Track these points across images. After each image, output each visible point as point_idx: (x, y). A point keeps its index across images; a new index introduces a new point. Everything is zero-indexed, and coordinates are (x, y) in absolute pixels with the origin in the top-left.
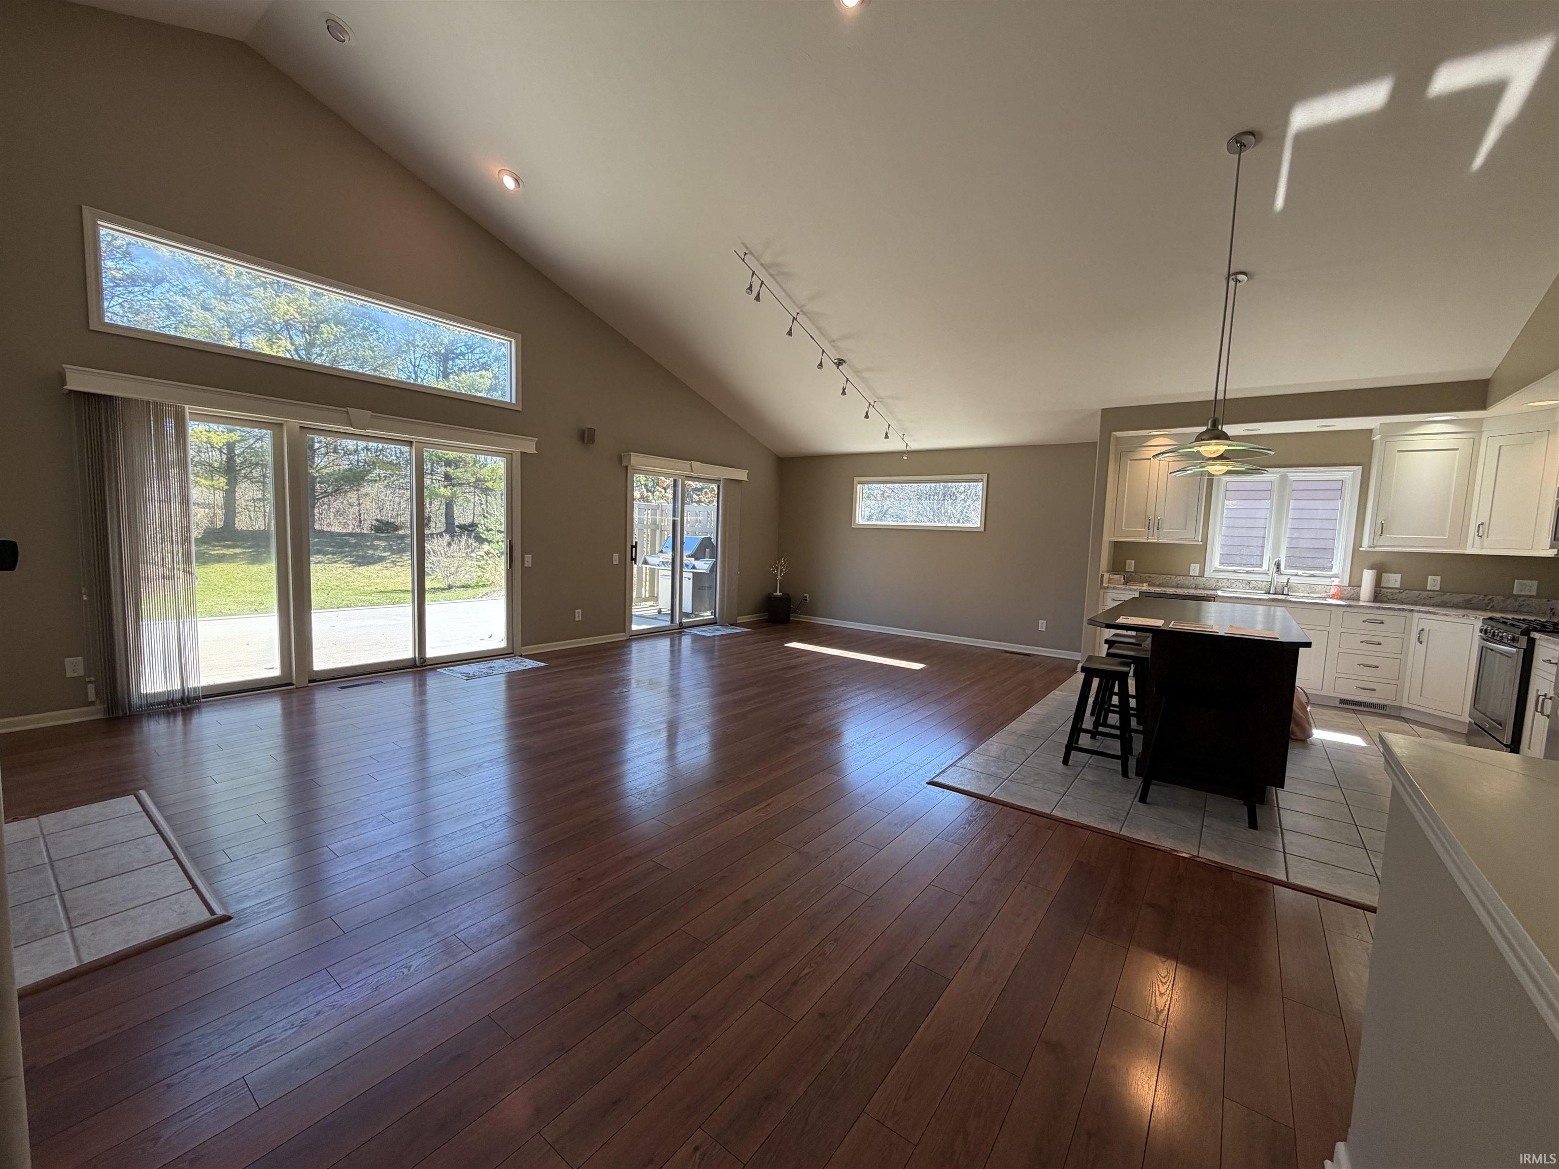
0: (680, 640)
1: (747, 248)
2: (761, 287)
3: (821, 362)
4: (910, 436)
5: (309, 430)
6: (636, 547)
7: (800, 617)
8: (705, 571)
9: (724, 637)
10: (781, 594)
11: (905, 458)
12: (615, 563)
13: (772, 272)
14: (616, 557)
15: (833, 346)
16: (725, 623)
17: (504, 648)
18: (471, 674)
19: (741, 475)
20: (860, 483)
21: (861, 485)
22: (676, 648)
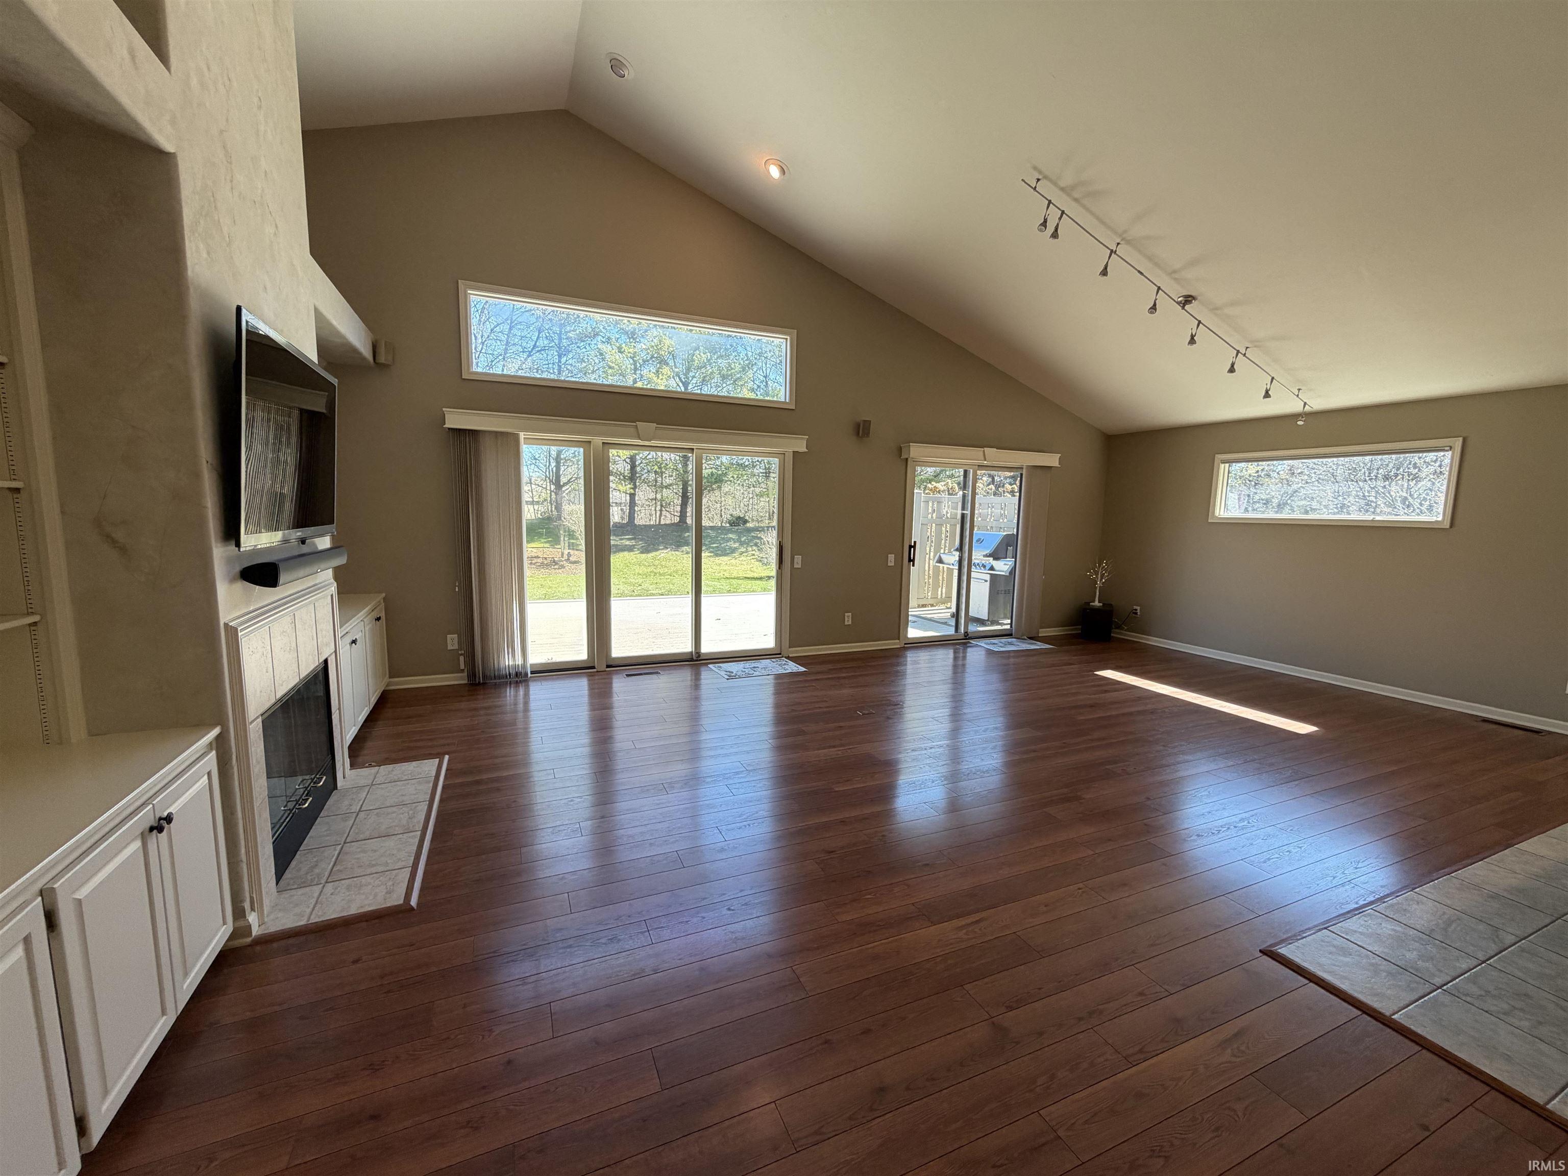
0: (965, 652)
1: (1040, 172)
2: (1060, 219)
3: (1155, 305)
4: (1311, 390)
5: (610, 445)
6: (914, 547)
7: (1125, 635)
8: (1003, 573)
9: (1024, 654)
10: (1101, 604)
11: (1300, 423)
12: (890, 564)
13: (1076, 195)
14: (891, 557)
15: (1175, 279)
16: (1024, 636)
17: (773, 649)
18: (735, 673)
19: (1052, 460)
20: (1224, 462)
21: (1227, 465)
22: (960, 662)
